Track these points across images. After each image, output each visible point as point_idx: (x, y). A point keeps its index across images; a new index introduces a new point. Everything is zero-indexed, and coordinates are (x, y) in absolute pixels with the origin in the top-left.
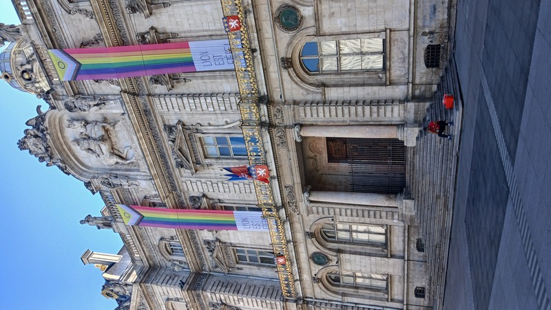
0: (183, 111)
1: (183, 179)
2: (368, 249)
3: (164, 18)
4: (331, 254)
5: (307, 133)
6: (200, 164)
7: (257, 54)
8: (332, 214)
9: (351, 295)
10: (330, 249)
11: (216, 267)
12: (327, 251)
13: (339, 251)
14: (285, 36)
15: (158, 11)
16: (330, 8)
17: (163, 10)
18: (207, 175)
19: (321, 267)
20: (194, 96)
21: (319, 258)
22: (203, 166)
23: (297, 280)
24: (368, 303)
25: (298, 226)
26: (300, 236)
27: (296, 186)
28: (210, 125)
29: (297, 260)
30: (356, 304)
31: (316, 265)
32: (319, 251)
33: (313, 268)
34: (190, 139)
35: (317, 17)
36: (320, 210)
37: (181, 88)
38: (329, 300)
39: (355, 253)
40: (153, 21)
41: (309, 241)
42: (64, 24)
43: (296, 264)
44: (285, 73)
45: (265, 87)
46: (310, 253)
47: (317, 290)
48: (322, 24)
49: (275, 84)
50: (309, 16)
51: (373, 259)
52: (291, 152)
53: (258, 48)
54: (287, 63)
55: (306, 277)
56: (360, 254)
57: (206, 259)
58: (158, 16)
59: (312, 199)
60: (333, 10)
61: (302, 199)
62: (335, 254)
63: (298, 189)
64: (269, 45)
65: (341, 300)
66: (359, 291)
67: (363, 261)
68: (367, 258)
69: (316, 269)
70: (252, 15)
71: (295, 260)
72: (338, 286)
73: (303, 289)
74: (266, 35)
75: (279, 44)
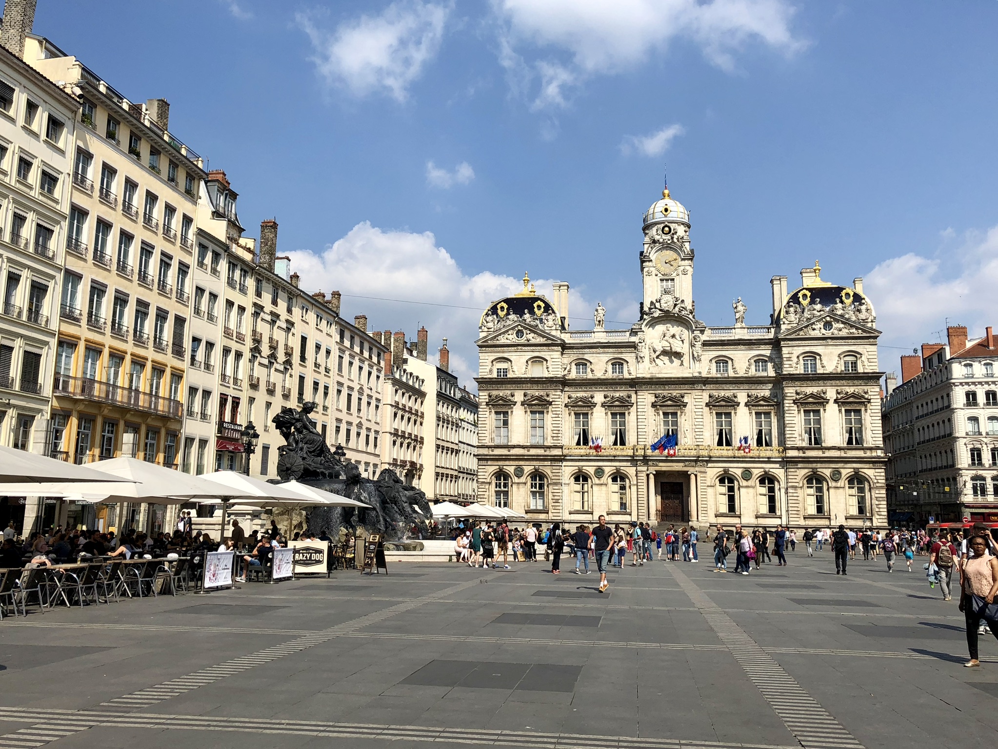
0: (694, 407)
1: (648, 394)
3: (744, 410)
4: (604, 480)
5: (692, 479)
6: (659, 408)
7: (732, 459)
9: (569, 489)
11: (570, 397)
12: (606, 477)
13: (606, 485)
14: (739, 473)
15: (748, 408)
17: (748, 411)
18: (651, 410)
19: (592, 472)
21: (599, 472)
22: (658, 410)
23: (582, 457)
24: (565, 499)
25: (624, 463)
26: (617, 463)
27: (659, 468)
28: (686, 420)
30: (564, 491)
31: (594, 470)
32: (606, 473)
33: (591, 468)
34: (676, 407)
35: (747, 487)
36: (642, 478)
37: (706, 409)
38: (564, 475)
39: (606, 493)
40: (742, 404)
41: (614, 468)
42: (743, 352)
43: (595, 458)
44: (721, 469)
45: (716, 459)
46: (604, 468)
47: (571, 469)
49: (716, 464)
50: (748, 484)
52: (681, 468)
53: (735, 459)
54: (726, 471)
55: (582, 463)
56: (606, 497)
58: (745, 408)
59: (651, 475)
60: (750, 493)
62: (605, 482)
63: (657, 469)
65: (566, 482)
67: (602, 498)
68: (605, 500)
69: (590, 470)
70: (750, 459)
71: (599, 458)
72: (573, 481)
73: (573, 459)
74: (740, 464)
75: (736, 469)
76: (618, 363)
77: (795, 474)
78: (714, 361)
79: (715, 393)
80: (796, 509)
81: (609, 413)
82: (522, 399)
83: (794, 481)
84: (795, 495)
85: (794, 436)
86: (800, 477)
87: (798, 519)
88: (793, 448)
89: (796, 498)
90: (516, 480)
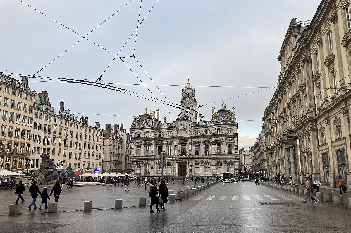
0: (189, 144)
1: (177, 141)
2: (166, 170)
3: (202, 145)
5: (188, 164)
8: (174, 165)
11: (157, 142)
14: (200, 161)
22: (179, 145)
26: (168, 160)
27: (179, 161)
28: (187, 148)
34: (184, 144)
37: (192, 145)
42: (202, 129)
44: (195, 161)
45: (194, 158)
47: (157, 162)
48: (201, 166)
52: (184, 161)
53: (199, 158)
59: (177, 163)
66: (157, 169)
70: (203, 158)
72: (157, 165)
76: (169, 132)
78: (194, 131)
79: (195, 140)
80: (215, 171)
81: (167, 146)
82: (144, 143)
83: (214, 164)
84: (214, 167)
85: (214, 151)
87: (215, 174)
88: (214, 155)
90: (142, 165)
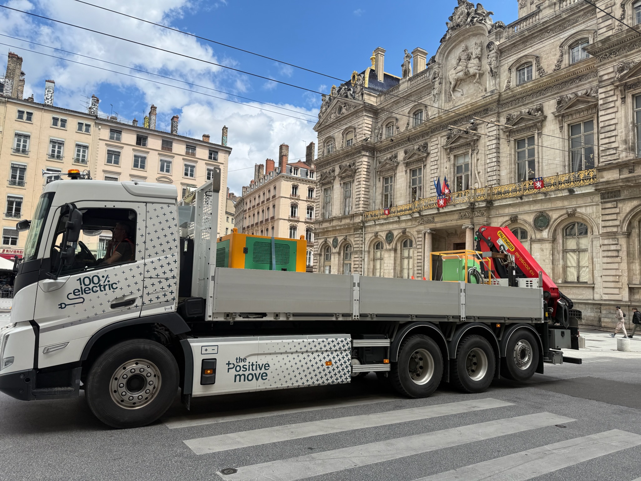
0: (487, 140)
1: (439, 138)
2: (398, 268)
3: (552, 126)
4: (393, 245)
5: (468, 235)
6: (450, 152)
7: (519, 200)
8: (418, 247)
9: (369, 257)
10: (396, 244)
11: (380, 163)
12: (395, 242)
13: (395, 250)
14: (530, 219)
15: (557, 122)
16: (546, 249)
17: (558, 126)
18: (442, 157)
19: (384, 238)
20: (498, 148)
21: (390, 237)
22: (448, 154)
23: (375, 222)
24: (365, 267)
25: (409, 224)
26: (403, 225)
27: (434, 224)
28: (478, 160)
29: (388, 223)
30: (364, 260)
31: (385, 235)
32: (395, 237)
33: (383, 233)
34: (468, 144)
35: (541, 241)
36: (420, 239)
37: (503, 138)
38: (364, 243)
39: (395, 260)
40: (550, 117)
41: (400, 231)
42: (553, 41)
43: (385, 222)
44: (507, 218)
45: (498, 204)
46: (393, 231)
47: (370, 235)
48: (538, 243)
49: (501, 211)
50: (542, 235)
51: (392, 271)
52: (455, 222)
53: (523, 201)
54: (514, 219)
55: (378, 228)
56: (395, 263)
57: (384, 155)
58: (554, 122)
59: (427, 235)
60: (545, 251)
61: (426, 228)
62: (394, 247)
63: (432, 226)
64: (526, 208)
65: (365, 250)
66: (372, 262)
67: (391, 265)
68: (393, 267)
69: (383, 235)
70: (543, 197)
71: (388, 221)
72: (374, 248)
73: (370, 226)
74: (532, 206)
75: (526, 215)
77: (613, 211)
78: (514, 70)
79: (515, 113)
80: (613, 272)
81: (408, 171)
82: (339, 172)
83: (610, 223)
84: (613, 247)
85: (614, 145)
86: (622, 216)
87: (616, 291)
88: (610, 167)
89: (615, 254)
90: (333, 250)
